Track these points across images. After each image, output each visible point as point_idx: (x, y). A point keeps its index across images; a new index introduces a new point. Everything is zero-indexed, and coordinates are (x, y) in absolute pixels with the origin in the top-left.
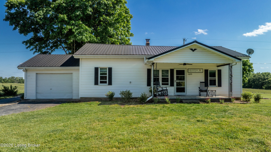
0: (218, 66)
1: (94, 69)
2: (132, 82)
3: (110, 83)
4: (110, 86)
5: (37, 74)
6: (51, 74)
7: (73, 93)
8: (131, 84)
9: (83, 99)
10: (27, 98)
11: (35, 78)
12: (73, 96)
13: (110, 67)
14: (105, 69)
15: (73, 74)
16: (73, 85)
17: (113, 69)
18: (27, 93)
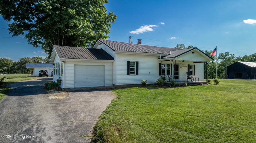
1: (127, 63)
3: (137, 74)
4: (137, 76)
5: (74, 65)
6: (87, 65)
7: (106, 81)
8: (150, 74)
9: (119, 86)
10: (67, 87)
11: (73, 69)
12: (106, 84)
13: (137, 61)
14: (134, 62)
15: (106, 66)
16: (105, 75)
17: (139, 63)
18: (67, 83)
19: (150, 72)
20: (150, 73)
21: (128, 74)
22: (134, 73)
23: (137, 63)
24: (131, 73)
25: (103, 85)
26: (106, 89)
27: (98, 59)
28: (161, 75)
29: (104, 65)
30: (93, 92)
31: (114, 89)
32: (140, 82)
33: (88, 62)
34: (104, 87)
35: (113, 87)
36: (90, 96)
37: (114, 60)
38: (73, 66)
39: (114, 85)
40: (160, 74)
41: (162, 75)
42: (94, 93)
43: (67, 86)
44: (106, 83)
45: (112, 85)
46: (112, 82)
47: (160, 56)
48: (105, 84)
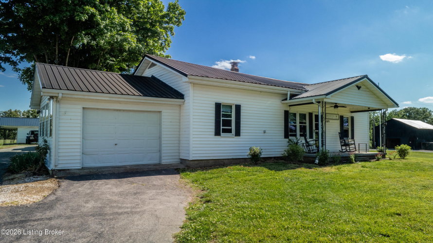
0: (352, 112)
1: (214, 106)
2: (267, 132)
3: (238, 133)
4: (237, 139)
5: (83, 108)
6: (117, 110)
7: (163, 152)
8: (265, 134)
9: (196, 162)
10: (60, 167)
11: (80, 118)
12: (163, 158)
13: (238, 103)
14: (231, 107)
15: (163, 114)
16: (163, 136)
17: (242, 108)
18: (60, 155)
19: (264, 129)
20: (265, 132)
21: (217, 133)
22: (230, 131)
23: (238, 108)
24: (225, 131)
25: (156, 162)
26: (165, 170)
27: (145, 95)
28: (288, 138)
29: (160, 112)
30: (131, 179)
31: (184, 171)
32: (246, 154)
33: (119, 102)
34: (160, 164)
35: (182, 167)
36: (121, 194)
37: (183, 99)
38: (81, 110)
39: (183, 161)
40: (286, 136)
41: (290, 138)
42: (132, 183)
43: (60, 162)
44: (163, 155)
45: (179, 161)
46: (177, 154)
47: (287, 94)
48: (160, 157)
